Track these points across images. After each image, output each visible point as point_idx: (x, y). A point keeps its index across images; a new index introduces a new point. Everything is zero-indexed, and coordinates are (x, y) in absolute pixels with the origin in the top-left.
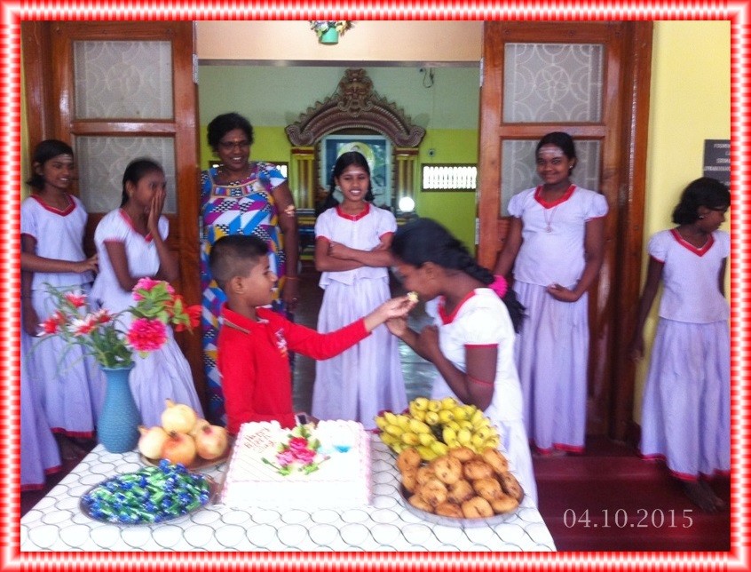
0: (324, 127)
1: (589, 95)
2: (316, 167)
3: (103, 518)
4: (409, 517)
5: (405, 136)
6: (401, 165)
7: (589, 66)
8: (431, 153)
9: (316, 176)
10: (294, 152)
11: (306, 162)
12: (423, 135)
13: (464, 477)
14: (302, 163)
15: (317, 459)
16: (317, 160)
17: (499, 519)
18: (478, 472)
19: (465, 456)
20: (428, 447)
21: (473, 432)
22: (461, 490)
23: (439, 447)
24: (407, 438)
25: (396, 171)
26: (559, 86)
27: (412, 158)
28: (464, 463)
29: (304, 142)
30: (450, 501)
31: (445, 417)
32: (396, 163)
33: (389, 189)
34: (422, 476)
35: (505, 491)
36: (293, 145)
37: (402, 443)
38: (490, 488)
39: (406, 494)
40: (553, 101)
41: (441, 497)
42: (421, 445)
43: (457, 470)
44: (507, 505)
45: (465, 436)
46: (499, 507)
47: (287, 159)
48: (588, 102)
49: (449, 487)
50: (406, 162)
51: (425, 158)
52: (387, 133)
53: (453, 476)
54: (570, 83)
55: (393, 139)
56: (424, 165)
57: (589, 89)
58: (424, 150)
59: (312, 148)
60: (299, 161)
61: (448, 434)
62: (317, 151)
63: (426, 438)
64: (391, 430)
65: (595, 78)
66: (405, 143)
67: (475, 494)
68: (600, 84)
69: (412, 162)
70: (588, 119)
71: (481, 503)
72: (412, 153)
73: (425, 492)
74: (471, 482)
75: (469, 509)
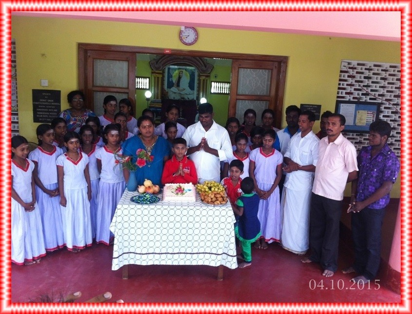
0: (167, 62)
1: (266, 86)
2: (163, 80)
3: (138, 203)
4: (202, 205)
5: (204, 68)
6: (202, 81)
7: (266, 77)
8: (216, 77)
9: (163, 84)
10: (153, 73)
11: (158, 78)
12: (212, 68)
13: (215, 197)
14: (156, 78)
15: (184, 192)
16: (163, 77)
17: (221, 205)
18: (218, 196)
19: (215, 193)
20: (208, 192)
21: (218, 189)
22: (214, 199)
23: (210, 192)
24: (203, 190)
25: (199, 84)
26: (256, 83)
27: (207, 78)
28: (215, 194)
29: (157, 69)
30: (212, 201)
31: (212, 185)
32: (199, 80)
33: (195, 92)
34: (206, 197)
35: (223, 200)
36: (152, 70)
37: (202, 191)
38: (220, 199)
39: (202, 200)
40: (254, 88)
41: (210, 201)
42: (206, 191)
43: (213, 195)
44: (224, 203)
45: (216, 190)
46: (222, 203)
47: (150, 76)
48: (265, 89)
49: (212, 199)
50: (204, 80)
51: (212, 78)
52: (196, 67)
53: (212, 197)
54: (260, 82)
55: (198, 69)
56: (212, 82)
57: (266, 84)
58: (212, 75)
59: (161, 72)
60: (155, 77)
61: (213, 189)
62: (163, 73)
63: (207, 190)
64: (199, 188)
65: (268, 80)
66: (204, 71)
67: (217, 200)
68: (269, 83)
69: (207, 80)
70: (265, 94)
71: (218, 202)
72: (207, 76)
73: (206, 200)
74: (217, 198)
75: (216, 203)
